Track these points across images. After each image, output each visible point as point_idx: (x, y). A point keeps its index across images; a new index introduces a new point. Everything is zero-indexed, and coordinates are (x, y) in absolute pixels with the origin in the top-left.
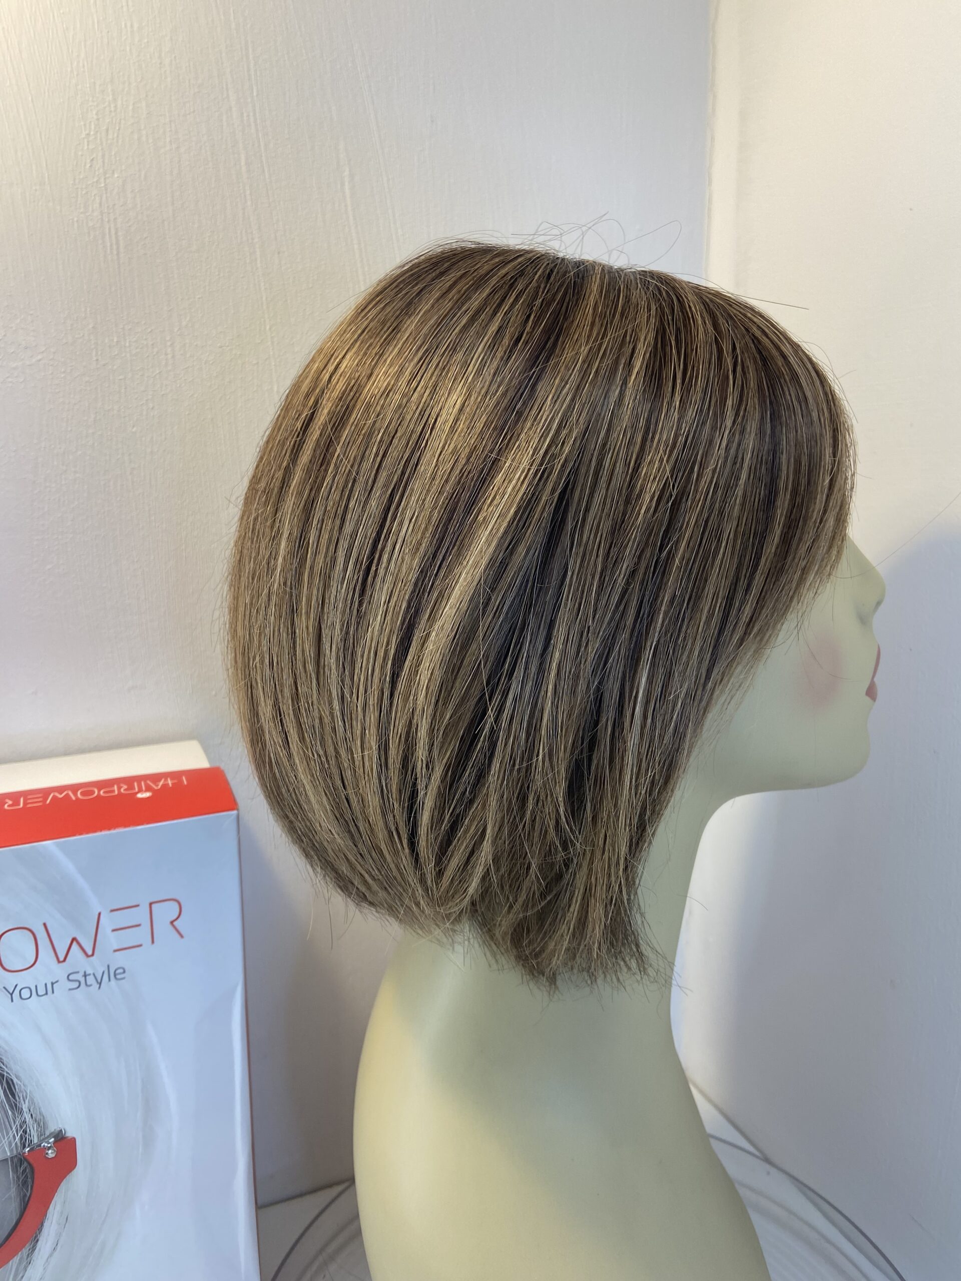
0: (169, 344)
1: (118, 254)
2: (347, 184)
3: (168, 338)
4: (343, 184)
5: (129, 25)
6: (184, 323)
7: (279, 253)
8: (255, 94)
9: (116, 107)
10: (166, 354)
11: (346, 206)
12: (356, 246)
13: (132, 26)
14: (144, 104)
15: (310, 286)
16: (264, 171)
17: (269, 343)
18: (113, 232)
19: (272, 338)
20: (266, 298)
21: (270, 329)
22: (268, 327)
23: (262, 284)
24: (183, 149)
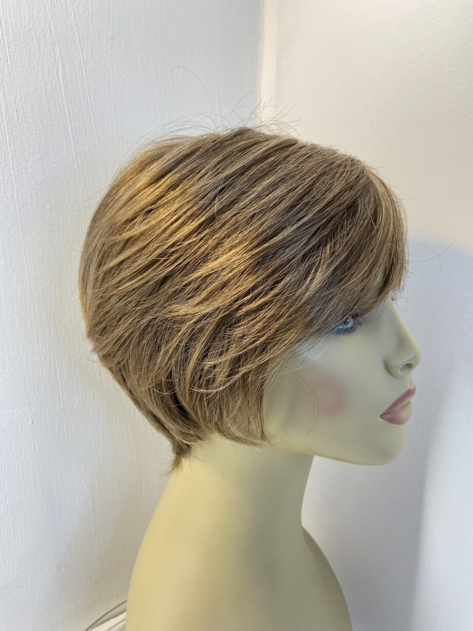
2: (60, 71)
4: (58, 72)
7: (17, 111)
11: (60, 85)
12: (66, 110)
15: (38, 132)
16: (7, 60)
17: (11, 166)
19: (13, 163)
20: (9, 139)
21: (12, 158)
22: (10, 157)
23: (6, 130)
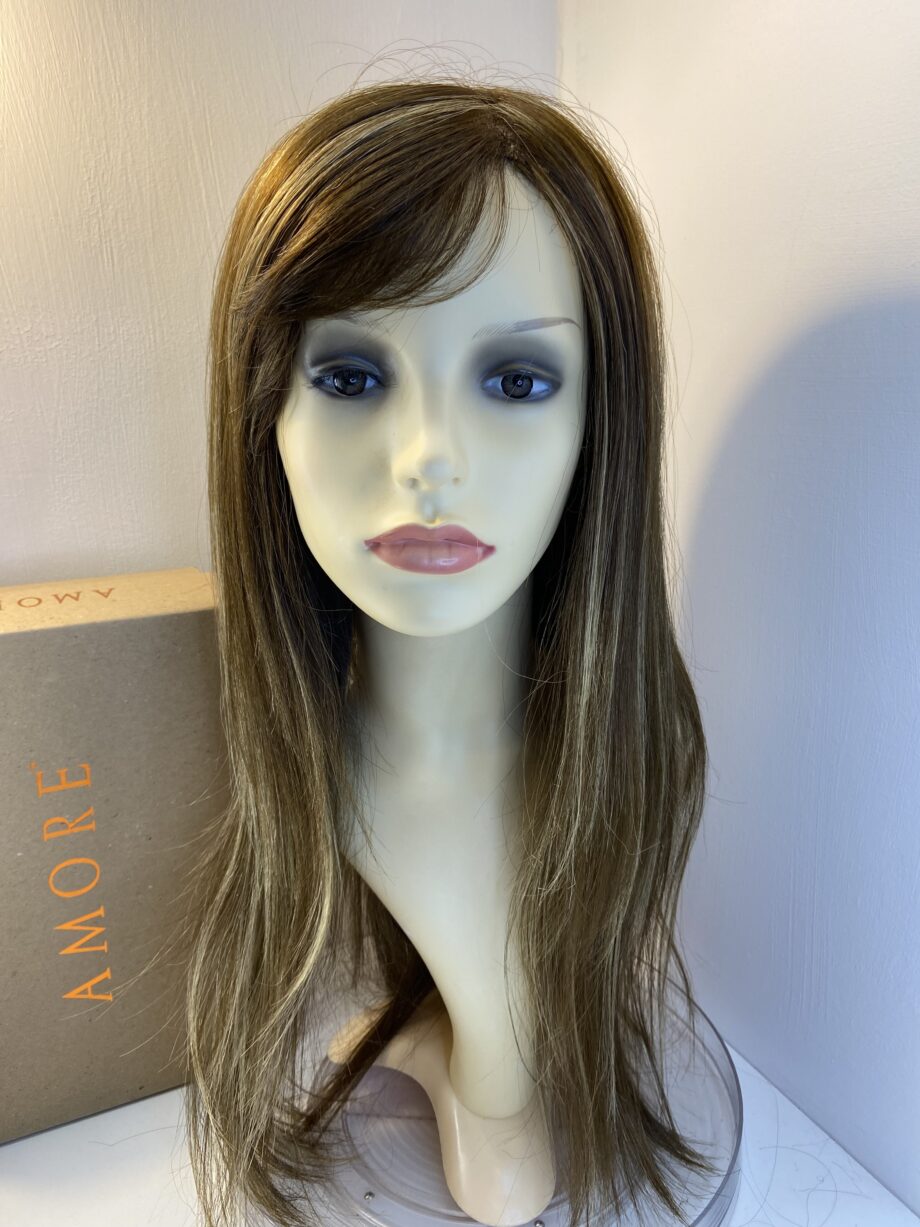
0: (151, 331)
3: (151, 328)
5: (117, 95)
6: (162, 316)
8: (211, 144)
9: (109, 157)
10: (150, 339)
13: (119, 96)
14: (129, 154)
18: (109, 249)
24: (159, 187)
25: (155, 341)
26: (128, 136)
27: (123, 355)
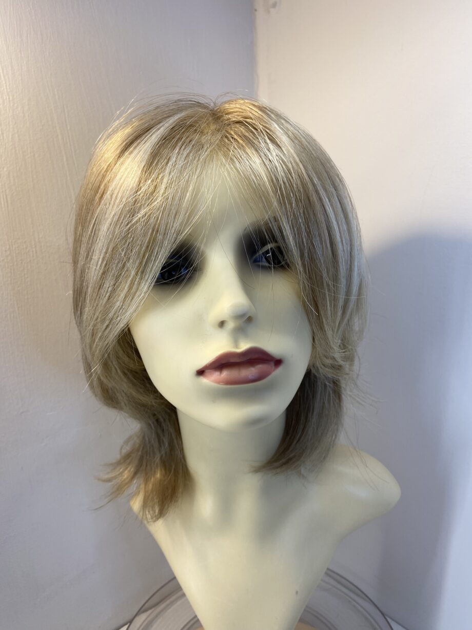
0: (34, 246)
1: (8, 207)
3: (33, 244)
5: (8, 98)
6: (41, 236)
8: (69, 128)
10: (33, 252)
13: (9, 98)
14: (17, 135)
16: (75, 163)
18: (5, 197)
24: (36, 156)
25: (36, 252)
26: (16, 123)
27: (15, 264)
